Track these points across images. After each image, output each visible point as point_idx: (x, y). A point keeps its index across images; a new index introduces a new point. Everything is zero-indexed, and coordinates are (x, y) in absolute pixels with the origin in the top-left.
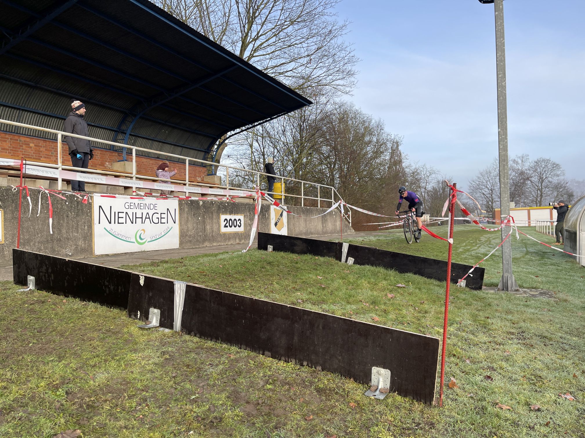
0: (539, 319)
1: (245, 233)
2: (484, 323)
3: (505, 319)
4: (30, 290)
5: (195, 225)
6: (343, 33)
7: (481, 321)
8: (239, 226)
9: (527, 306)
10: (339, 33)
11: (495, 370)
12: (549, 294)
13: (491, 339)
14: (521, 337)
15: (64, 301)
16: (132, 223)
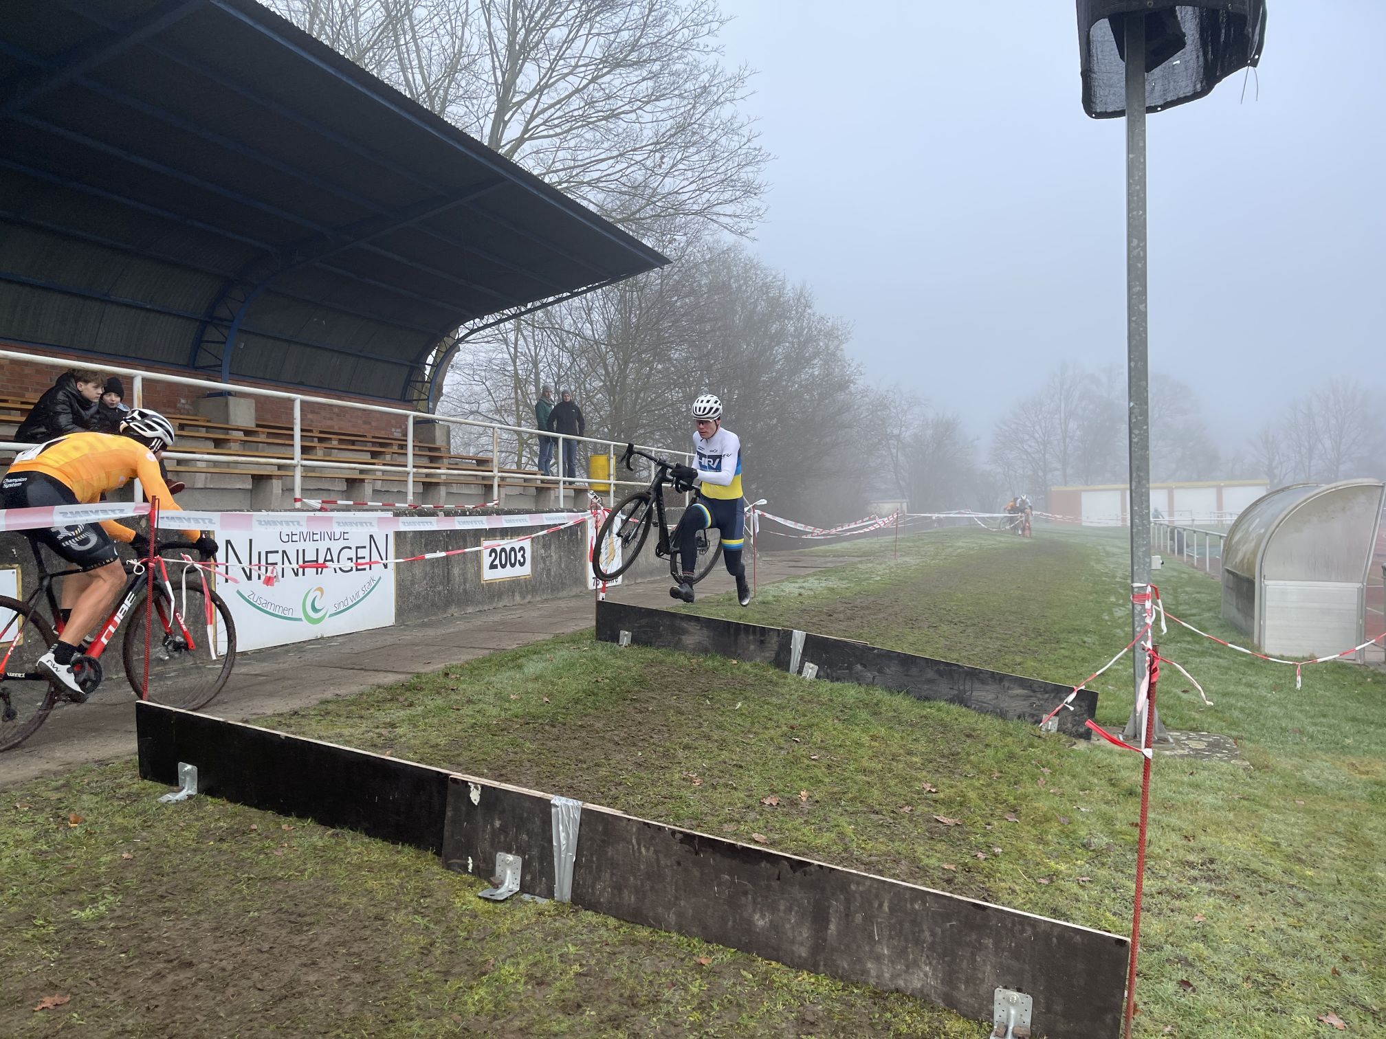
0: (1230, 823)
1: (534, 577)
2: (1132, 839)
3: (1168, 826)
4: (190, 797)
5: (428, 569)
6: (737, 96)
7: (1126, 834)
8: (522, 564)
9: (1197, 786)
10: (727, 95)
11: (1191, 965)
12: (1226, 749)
13: (1159, 884)
14: (1210, 873)
15: (284, 827)
16: (297, 574)
